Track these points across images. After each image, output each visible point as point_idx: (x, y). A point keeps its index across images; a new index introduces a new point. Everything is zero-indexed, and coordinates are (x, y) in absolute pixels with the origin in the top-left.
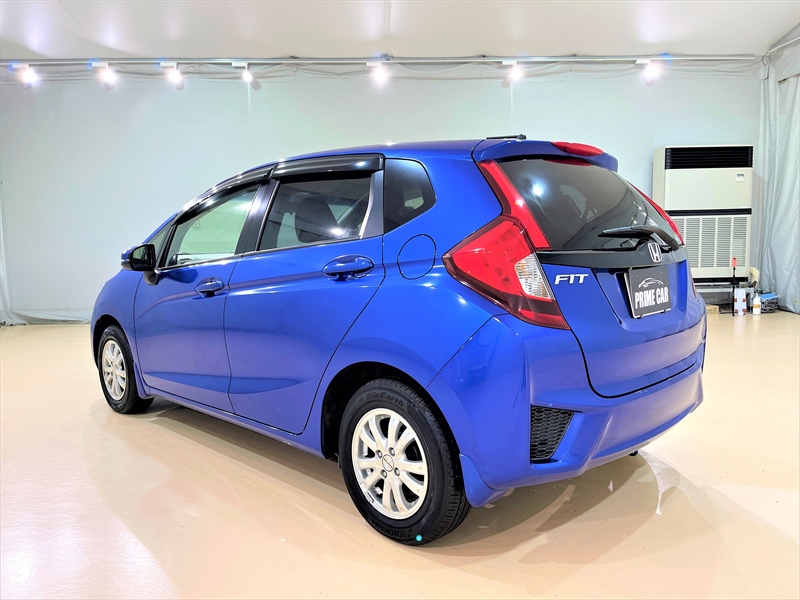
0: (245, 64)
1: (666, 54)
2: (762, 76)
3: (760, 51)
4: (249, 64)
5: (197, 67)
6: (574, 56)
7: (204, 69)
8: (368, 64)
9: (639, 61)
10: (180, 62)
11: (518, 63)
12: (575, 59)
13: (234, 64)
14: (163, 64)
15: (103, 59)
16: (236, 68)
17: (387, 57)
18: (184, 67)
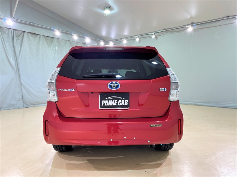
0: (153, 33)
4: (154, 33)
5: (143, 36)
7: (145, 36)
10: (139, 36)
13: (151, 34)
14: (136, 37)
15: (124, 38)
16: (152, 35)
18: (140, 37)
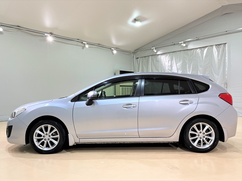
1: (117, 48)
2: (132, 56)
3: (133, 51)
6: (99, 44)
8: (46, 34)
9: (112, 49)
11: (87, 43)
12: (99, 45)
17: (51, 34)
